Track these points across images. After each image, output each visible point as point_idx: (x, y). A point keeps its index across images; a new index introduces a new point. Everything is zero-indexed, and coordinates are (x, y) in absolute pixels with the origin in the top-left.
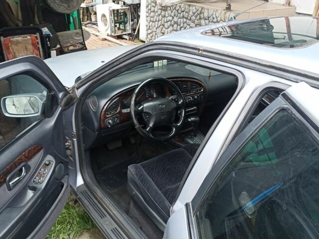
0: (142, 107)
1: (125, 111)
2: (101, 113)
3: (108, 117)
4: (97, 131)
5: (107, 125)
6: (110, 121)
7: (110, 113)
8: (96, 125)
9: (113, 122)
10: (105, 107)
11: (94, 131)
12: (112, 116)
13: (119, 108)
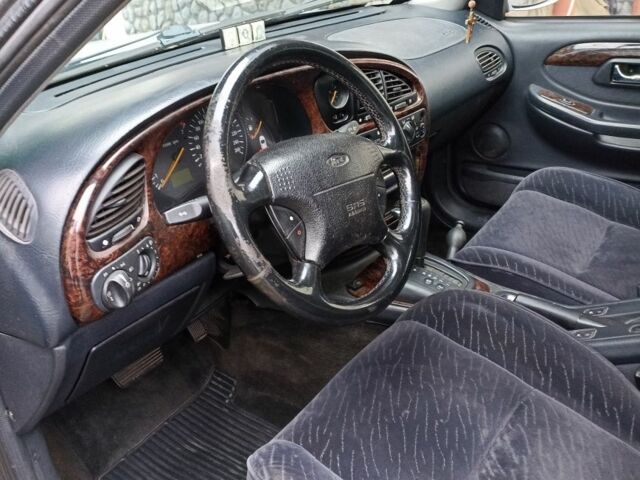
0: (259, 176)
1: (178, 214)
2: (62, 249)
3: (104, 262)
4: (60, 343)
5: (106, 302)
6: (119, 277)
7: (110, 238)
8: (49, 310)
9: (134, 276)
10: (79, 215)
11: (46, 346)
12: (122, 251)
13: (146, 207)
